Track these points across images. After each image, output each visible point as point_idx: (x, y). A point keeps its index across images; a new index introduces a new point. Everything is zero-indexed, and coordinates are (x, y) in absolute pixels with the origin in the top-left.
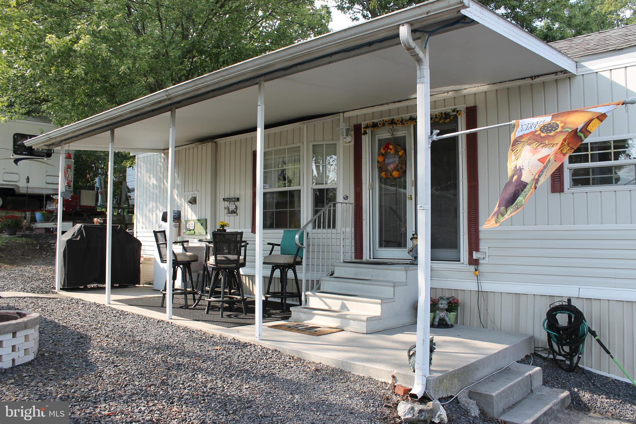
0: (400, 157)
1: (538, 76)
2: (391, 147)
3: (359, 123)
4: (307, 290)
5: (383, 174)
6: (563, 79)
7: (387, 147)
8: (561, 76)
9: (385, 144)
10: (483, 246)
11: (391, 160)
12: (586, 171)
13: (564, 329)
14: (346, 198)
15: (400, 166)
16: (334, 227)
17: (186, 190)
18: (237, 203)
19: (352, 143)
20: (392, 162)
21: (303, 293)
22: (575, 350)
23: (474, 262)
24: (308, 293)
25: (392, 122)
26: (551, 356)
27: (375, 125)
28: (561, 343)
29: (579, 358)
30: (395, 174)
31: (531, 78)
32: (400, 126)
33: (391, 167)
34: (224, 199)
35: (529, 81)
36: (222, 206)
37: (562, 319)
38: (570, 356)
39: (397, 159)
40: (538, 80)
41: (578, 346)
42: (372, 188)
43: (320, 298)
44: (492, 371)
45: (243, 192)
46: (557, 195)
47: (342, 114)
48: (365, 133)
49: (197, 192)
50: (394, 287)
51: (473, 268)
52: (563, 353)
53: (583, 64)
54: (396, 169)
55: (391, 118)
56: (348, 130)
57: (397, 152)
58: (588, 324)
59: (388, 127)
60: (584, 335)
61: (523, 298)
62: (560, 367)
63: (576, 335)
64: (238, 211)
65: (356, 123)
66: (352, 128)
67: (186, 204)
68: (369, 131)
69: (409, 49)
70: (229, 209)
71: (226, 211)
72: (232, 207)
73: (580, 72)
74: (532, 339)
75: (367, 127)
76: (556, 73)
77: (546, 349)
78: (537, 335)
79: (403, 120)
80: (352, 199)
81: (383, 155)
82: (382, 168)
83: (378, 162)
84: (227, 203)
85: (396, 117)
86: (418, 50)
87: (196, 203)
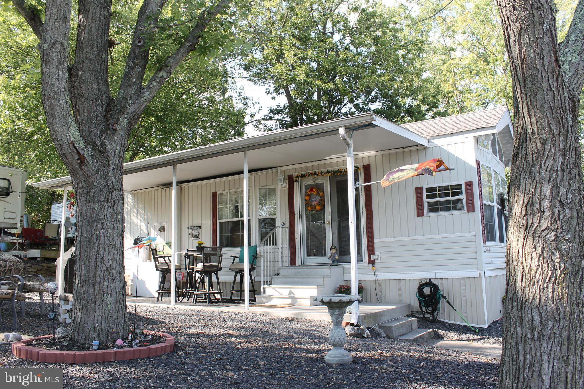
0: (321, 197)
1: (407, 147)
2: (314, 190)
3: (291, 174)
4: (264, 284)
5: (309, 208)
6: (421, 149)
7: (311, 190)
8: (420, 147)
9: (310, 189)
10: (377, 251)
11: (314, 199)
12: (436, 203)
13: (428, 296)
14: (283, 224)
15: (321, 202)
16: (276, 245)
17: (156, 221)
18: (199, 230)
19: (287, 188)
20: (315, 200)
21: (262, 287)
22: (435, 309)
23: (372, 262)
24: (265, 286)
25: (315, 174)
26: (422, 316)
27: (303, 176)
28: (427, 306)
29: (438, 313)
30: (318, 208)
31: (403, 148)
32: (320, 176)
33: (314, 203)
34: (188, 228)
35: (402, 150)
36: (186, 232)
37: (427, 291)
38: (432, 313)
39: (318, 198)
40: (407, 149)
41: (436, 306)
42: (301, 217)
43: (274, 289)
44: (389, 319)
45: (204, 222)
46: (420, 218)
47: (279, 168)
48: (296, 181)
49: (165, 223)
50: (324, 278)
51: (371, 265)
52: (428, 311)
53: (432, 141)
54: (318, 204)
55: (314, 171)
56: (284, 179)
57: (318, 194)
58: (441, 292)
59: (311, 177)
60: (439, 298)
61: (403, 282)
62: (427, 321)
63: (435, 299)
64: (200, 236)
65: (289, 174)
66: (287, 178)
67: (156, 232)
68: (298, 179)
69: (344, 139)
70: (192, 235)
71: (190, 236)
72: (195, 233)
73: (431, 145)
74: (409, 306)
75: (297, 177)
76: (417, 145)
77: (418, 312)
78: (412, 304)
79: (322, 173)
80: (287, 225)
81: (308, 195)
82: (308, 204)
83: (305, 200)
84: (190, 231)
85: (317, 171)
86: (348, 140)
87: (164, 231)
